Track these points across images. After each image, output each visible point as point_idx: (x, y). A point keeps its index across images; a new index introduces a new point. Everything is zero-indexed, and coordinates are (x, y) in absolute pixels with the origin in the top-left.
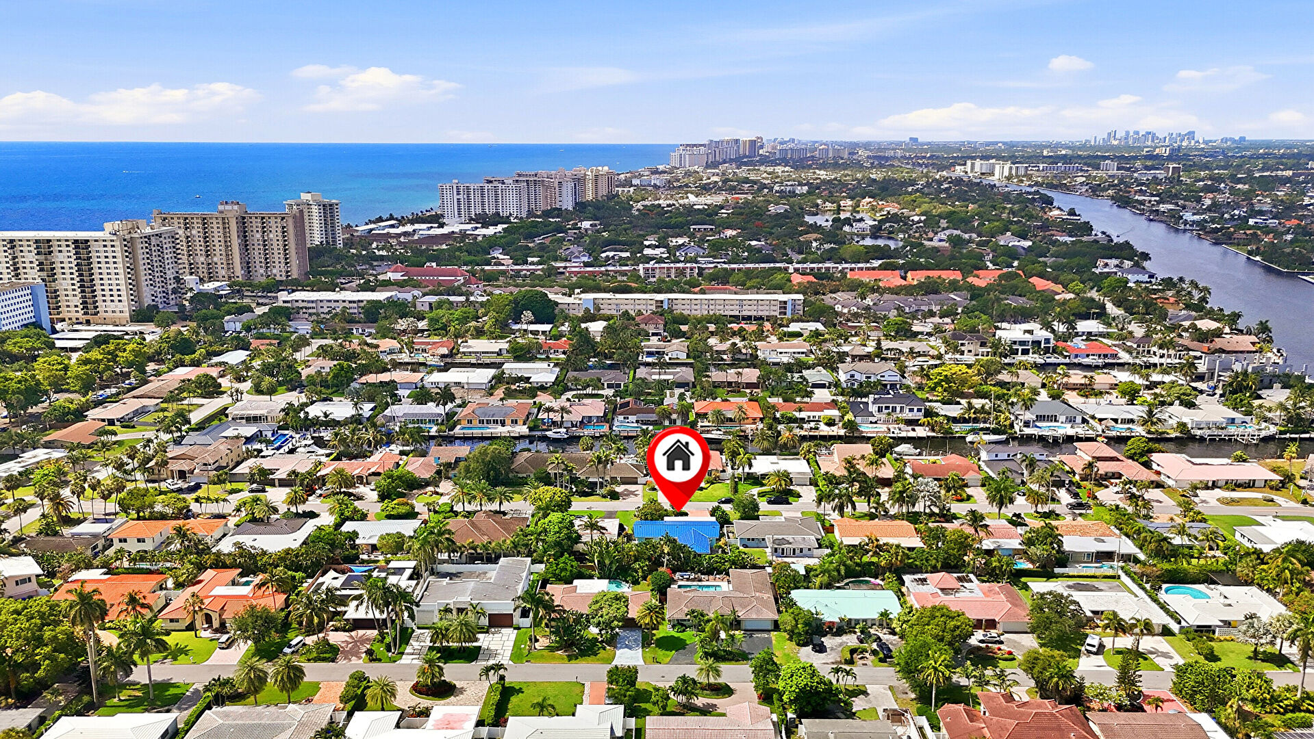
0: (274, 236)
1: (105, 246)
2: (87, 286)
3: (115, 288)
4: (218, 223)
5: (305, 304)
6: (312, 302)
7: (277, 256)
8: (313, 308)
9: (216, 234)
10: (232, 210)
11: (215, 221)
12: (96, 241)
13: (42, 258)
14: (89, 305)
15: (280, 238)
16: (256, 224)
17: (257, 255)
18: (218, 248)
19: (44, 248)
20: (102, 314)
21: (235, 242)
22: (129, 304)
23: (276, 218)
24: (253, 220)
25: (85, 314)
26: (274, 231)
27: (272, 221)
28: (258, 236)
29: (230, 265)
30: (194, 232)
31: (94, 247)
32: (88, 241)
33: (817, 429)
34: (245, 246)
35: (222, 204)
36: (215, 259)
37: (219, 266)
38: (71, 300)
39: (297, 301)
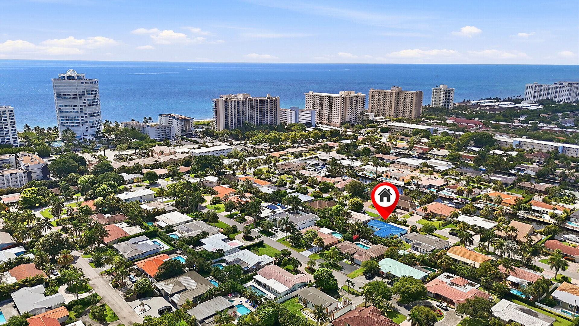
0: (408, 101)
1: (337, 99)
2: (330, 113)
3: (337, 114)
4: (389, 94)
5: (395, 127)
6: (398, 127)
7: (408, 109)
8: (398, 129)
9: (388, 99)
10: (395, 90)
11: (388, 94)
12: (335, 97)
13: (320, 102)
14: (330, 119)
15: (410, 102)
16: (403, 95)
17: (401, 108)
18: (388, 104)
19: (321, 98)
20: (333, 123)
21: (394, 102)
22: (340, 120)
23: (410, 94)
24: (402, 94)
25: (329, 122)
26: (408, 99)
27: (408, 94)
28: (403, 100)
29: (390, 110)
30: (381, 97)
31: (334, 99)
32: (332, 97)
33: (541, 217)
34: (397, 104)
35: (392, 87)
36: (386, 108)
37: (387, 111)
38: (326, 117)
39: (393, 126)
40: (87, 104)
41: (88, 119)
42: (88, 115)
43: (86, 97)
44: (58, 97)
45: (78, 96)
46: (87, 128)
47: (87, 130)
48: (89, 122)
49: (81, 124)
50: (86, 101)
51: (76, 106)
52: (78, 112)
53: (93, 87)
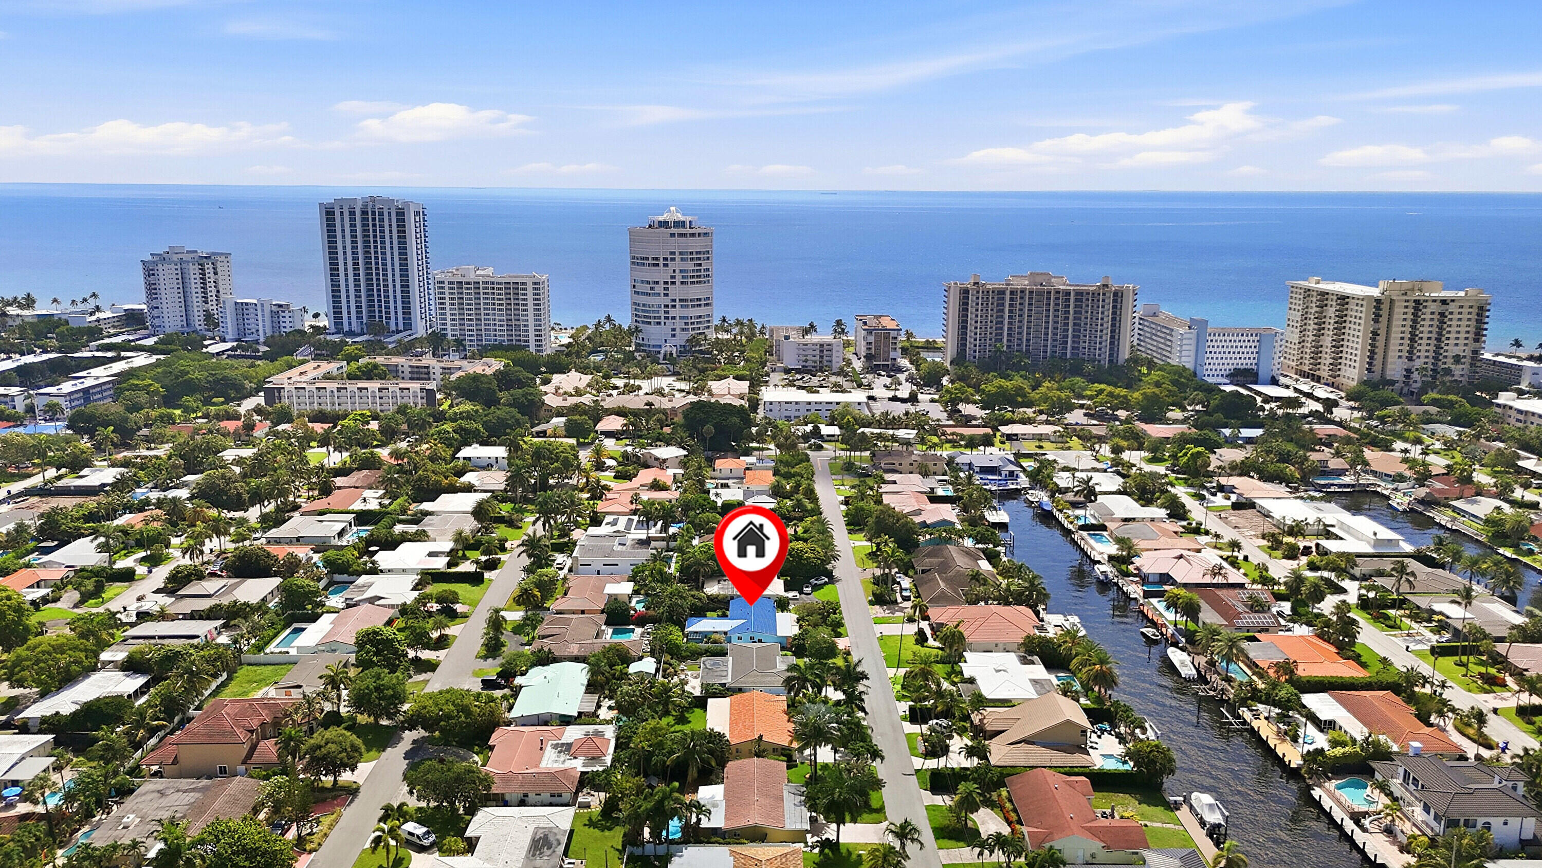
1: (1358, 304)
2: (1338, 347)
3: (1354, 351)
13: (1319, 309)
14: (1335, 368)
19: (1323, 298)
25: (1331, 375)
31: (1351, 304)
32: (1348, 296)
38: (1327, 358)
40: (678, 280)
41: (675, 312)
42: (677, 303)
43: (677, 265)
44: (633, 263)
45: (661, 262)
46: (674, 330)
47: (674, 336)
48: (678, 318)
49: (663, 321)
50: (677, 274)
51: (657, 283)
52: (659, 294)
53: (695, 245)
